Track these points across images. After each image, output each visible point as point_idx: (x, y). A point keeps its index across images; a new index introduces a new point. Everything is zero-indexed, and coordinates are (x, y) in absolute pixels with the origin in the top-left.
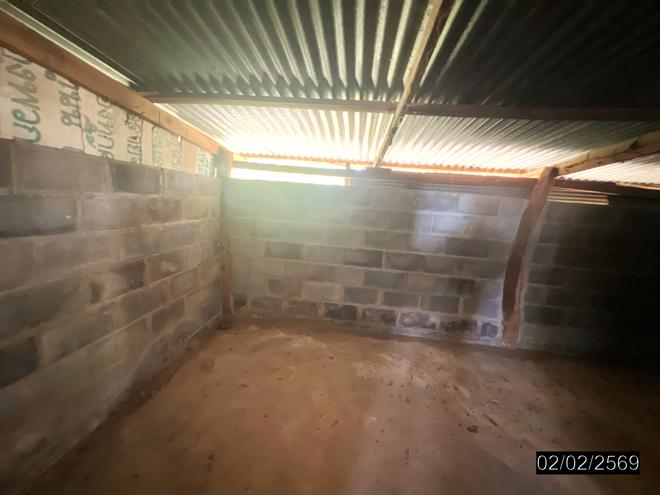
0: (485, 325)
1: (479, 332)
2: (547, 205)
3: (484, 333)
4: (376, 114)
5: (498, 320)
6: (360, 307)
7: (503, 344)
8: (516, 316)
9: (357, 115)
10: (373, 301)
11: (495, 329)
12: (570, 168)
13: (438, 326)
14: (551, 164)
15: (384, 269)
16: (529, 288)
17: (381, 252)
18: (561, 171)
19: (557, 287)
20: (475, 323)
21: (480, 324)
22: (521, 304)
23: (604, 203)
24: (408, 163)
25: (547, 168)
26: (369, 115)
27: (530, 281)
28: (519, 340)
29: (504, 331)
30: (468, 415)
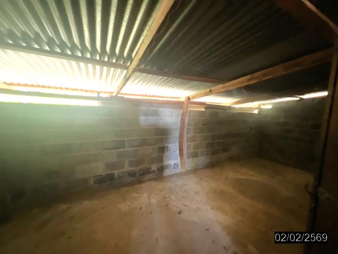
0: (175, 164)
1: (172, 168)
2: (188, 112)
3: (174, 168)
4: (116, 69)
5: (178, 161)
6: (116, 172)
7: (182, 170)
8: (184, 158)
9: (105, 68)
10: (123, 167)
11: (178, 165)
12: (194, 97)
13: (156, 171)
14: (187, 96)
15: (127, 149)
16: (187, 145)
17: (124, 140)
18: (191, 98)
19: (196, 143)
20: (170, 165)
21: (172, 164)
22: (185, 152)
23: (204, 110)
24: (132, 93)
25: (186, 97)
26: (112, 69)
27: (187, 142)
28: (186, 167)
29: (181, 165)
30: (177, 207)
